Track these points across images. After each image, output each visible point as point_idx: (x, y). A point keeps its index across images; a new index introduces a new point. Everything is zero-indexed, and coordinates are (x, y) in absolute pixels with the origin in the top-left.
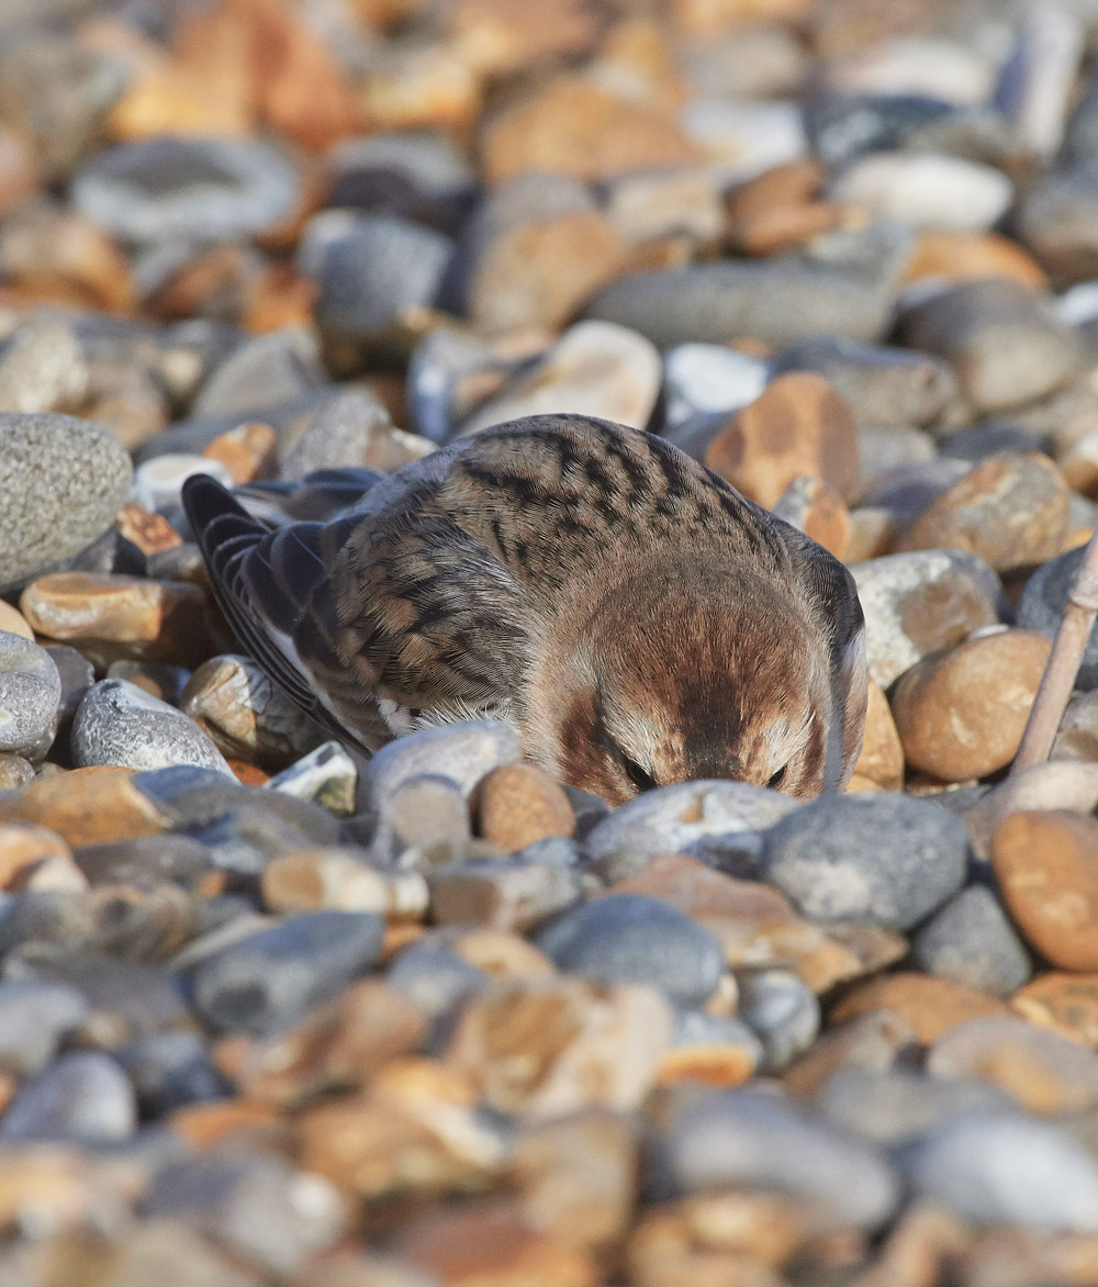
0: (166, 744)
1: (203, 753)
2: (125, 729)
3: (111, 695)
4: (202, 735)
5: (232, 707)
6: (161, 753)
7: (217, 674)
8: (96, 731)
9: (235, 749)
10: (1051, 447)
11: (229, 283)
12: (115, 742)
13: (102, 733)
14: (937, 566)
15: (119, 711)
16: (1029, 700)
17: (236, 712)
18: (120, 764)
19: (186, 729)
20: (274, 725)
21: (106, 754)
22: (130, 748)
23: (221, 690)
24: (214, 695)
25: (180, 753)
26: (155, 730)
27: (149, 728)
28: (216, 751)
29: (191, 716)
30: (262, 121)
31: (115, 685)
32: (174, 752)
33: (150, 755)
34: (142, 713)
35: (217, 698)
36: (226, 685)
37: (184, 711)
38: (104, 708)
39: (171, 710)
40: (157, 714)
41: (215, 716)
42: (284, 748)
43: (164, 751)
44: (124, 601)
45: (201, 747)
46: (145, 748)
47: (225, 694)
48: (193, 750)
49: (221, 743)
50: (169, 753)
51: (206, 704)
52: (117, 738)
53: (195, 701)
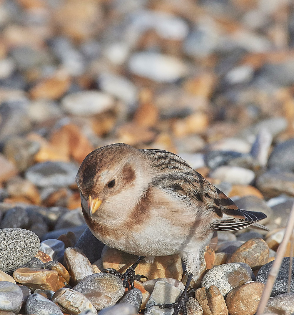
0: (48, 309)
1: (57, 312)
2: (38, 306)
3: (35, 297)
4: (57, 307)
5: (65, 300)
6: (47, 311)
7: (61, 292)
8: (31, 306)
9: (65, 310)
10: (265, 238)
11: (64, 197)
12: (36, 309)
13: (33, 307)
14: (237, 266)
15: (37, 301)
16: (259, 299)
17: (65, 302)
18: (37, 314)
19: (53, 306)
20: (75, 305)
21: (34, 312)
22: (39, 310)
23: (62, 296)
24: (60, 297)
25: (52, 312)
26: (45, 306)
27: (44, 305)
28: (61, 311)
29: (54, 303)
30: (71, 157)
31: (36, 295)
32: (50, 311)
33: (44, 312)
34: (43, 302)
35: (61, 298)
36: (63, 295)
37: (53, 301)
38: (33, 301)
39: (50, 301)
40: (46, 302)
41: (60, 303)
42: (77, 310)
43: (48, 311)
44: (38, 274)
45: (57, 310)
46: (43, 310)
47: (63, 297)
48: (55, 311)
49: (62, 309)
50: (49, 312)
51: (58, 300)
52: (36, 308)
53: (55, 299)
